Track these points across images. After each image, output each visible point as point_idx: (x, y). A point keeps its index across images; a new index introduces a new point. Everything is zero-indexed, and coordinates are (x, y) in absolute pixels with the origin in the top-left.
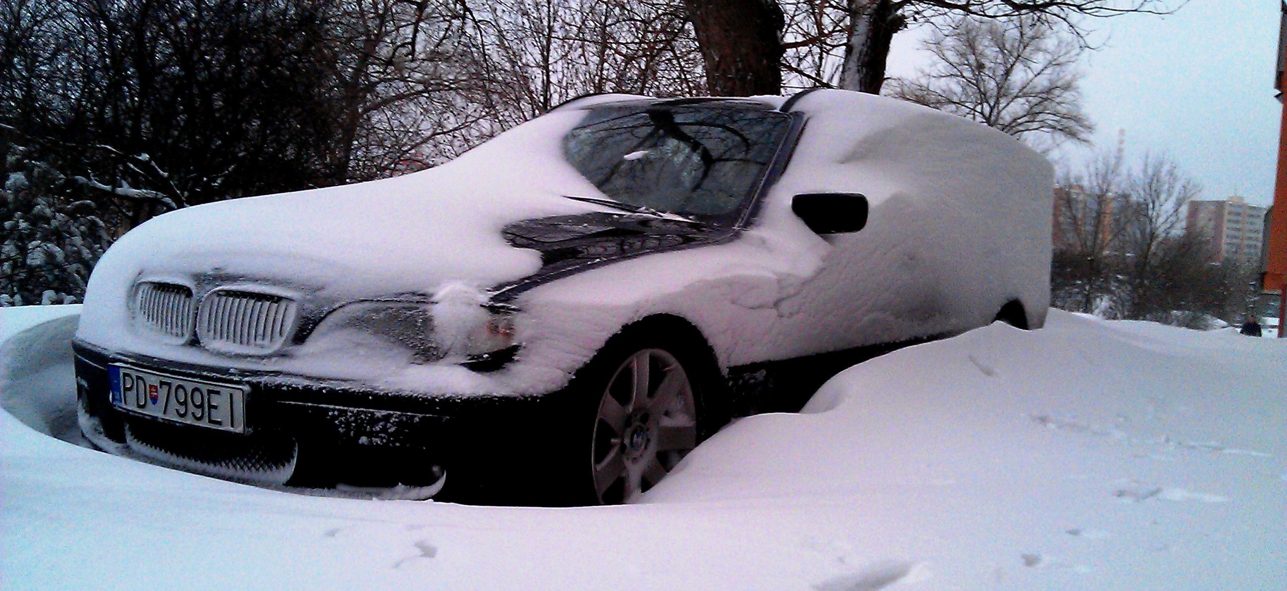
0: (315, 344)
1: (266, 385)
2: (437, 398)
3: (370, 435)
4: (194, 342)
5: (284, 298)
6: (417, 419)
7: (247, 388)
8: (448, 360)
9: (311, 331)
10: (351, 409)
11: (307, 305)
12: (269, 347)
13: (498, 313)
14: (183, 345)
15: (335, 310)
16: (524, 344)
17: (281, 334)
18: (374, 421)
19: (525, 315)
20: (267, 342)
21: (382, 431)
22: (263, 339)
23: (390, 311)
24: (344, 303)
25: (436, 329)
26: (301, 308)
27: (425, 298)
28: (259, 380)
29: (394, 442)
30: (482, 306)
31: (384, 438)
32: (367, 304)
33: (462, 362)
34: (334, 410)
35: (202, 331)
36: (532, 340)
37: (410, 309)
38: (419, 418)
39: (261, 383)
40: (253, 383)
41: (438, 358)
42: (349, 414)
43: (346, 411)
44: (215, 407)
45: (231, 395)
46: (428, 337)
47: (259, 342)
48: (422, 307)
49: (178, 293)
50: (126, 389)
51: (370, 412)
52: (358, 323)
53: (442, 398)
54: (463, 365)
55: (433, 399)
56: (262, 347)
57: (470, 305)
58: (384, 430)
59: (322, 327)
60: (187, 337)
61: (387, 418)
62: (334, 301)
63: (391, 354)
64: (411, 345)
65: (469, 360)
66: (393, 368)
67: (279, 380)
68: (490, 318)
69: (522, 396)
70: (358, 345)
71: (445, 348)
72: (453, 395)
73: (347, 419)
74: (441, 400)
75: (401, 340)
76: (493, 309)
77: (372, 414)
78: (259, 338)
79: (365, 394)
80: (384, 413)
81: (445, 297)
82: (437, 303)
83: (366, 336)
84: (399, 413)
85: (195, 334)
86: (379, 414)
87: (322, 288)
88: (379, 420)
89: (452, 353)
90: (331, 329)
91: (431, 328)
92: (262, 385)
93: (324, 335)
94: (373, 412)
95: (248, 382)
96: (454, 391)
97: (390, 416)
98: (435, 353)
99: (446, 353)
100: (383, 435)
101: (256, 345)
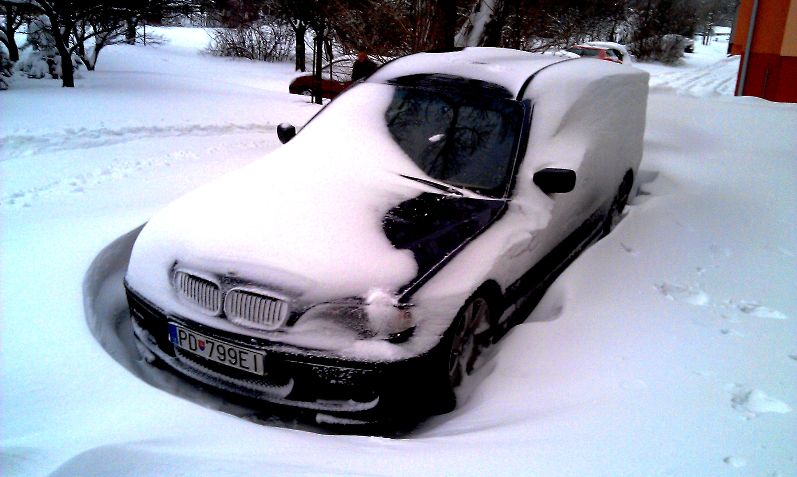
0: (300, 327)
1: (275, 352)
2: (375, 363)
3: (337, 379)
4: (223, 316)
5: (279, 300)
6: (364, 373)
7: (264, 353)
8: (378, 337)
9: (297, 319)
10: (326, 366)
11: (294, 305)
12: (272, 326)
13: (404, 309)
14: (216, 316)
15: (310, 308)
16: (418, 325)
17: (279, 319)
18: (340, 373)
19: (417, 308)
20: (270, 323)
21: (343, 377)
22: (268, 321)
23: (342, 309)
24: (315, 304)
25: (370, 320)
26: (290, 306)
27: (361, 300)
28: (271, 349)
29: (350, 383)
30: (394, 306)
31: (345, 381)
32: (328, 305)
33: (386, 338)
34: (316, 366)
35: (227, 311)
36: (422, 322)
37: (354, 308)
38: (365, 372)
39: (272, 350)
40: (268, 350)
41: (372, 336)
42: (325, 369)
43: (323, 368)
44: (245, 360)
45: (255, 356)
46: (365, 325)
47: (265, 322)
48: (361, 307)
49: (207, 285)
50: (181, 338)
51: (337, 368)
52: (324, 316)
53: (378, 363)
54: (385, 340)
55: (373, 363)
56: (267, 325)
57: (388, 305)
58: (345, 377)
59: (303, 317)
60: (217, 312)
61: (346, 372)
62: (309, 303)
63: (345, 334)
64: (356, 329)
65: (390, 337)
66: (347, 343)
67: (283, 349)
68: (399, 313)
69: (419, 355)
70: (325, 328)
71: (376, 331)
72: (384, 361)
73: (324, 371)
74: (377, 364)
75: (350, 326)
76: (400, 308)
77: (338, 369)
78: (265, 320)
79: (335, 360)
80: (345, 369)
81: (374, 300)
82: (369, 305)
83: (329, 324)
84: (354, 369)
85: (223, 312)
86: (342, 369)
87: (300, 295)
88: (342, 372)
89: (380, 334)
90: (309, 319)
91: (367, 320)
92: (273, 351)
93: (305, 322)
94: (339, 368)
95: (265, 350)
96: (384, 358)
97: (348, 370)
98: (370, 333)
99: (376, 334)
100: (344, 379)
101: (263, 324)
